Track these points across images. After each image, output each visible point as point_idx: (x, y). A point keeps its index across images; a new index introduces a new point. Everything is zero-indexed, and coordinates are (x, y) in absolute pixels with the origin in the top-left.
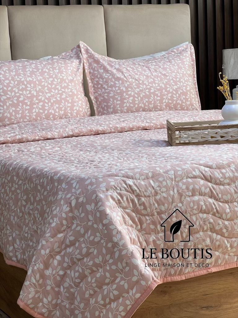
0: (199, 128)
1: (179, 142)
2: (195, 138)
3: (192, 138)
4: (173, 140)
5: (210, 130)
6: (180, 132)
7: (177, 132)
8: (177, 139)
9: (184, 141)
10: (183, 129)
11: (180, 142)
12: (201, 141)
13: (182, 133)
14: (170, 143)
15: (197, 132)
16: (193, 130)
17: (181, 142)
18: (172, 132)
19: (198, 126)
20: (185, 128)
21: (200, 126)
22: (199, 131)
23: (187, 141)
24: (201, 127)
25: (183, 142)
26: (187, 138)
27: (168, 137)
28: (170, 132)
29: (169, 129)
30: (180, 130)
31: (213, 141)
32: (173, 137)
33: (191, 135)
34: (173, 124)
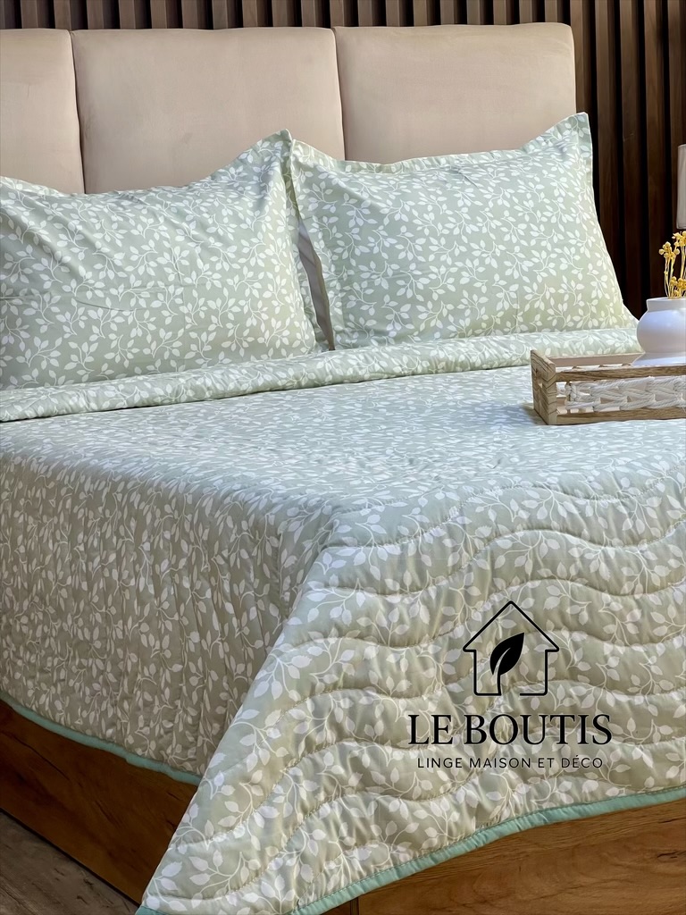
0: (620, 373)
1: (565, 412)
2: (610, 401)
3: (604, 401)
4: (551, 407)
5: (653, 378)
6: (570, 385)
7: (561, 385)
8: (561, 402)
9: (580, 409)
10: (578, 376)
11: (569, 411)
12: (628, 409)
13: (574, 387)
14: (540, 414)
15: (616, 384)
16: (606, 377)
17: (572, 411)
18: (547, 385)
19: (618, 366)
20: (583, 373)
21: (626, 367)
22: (622, 381)
23: (589, 410)
24: (629, 370)
25: (577, 411)
26: (590, 400)
27: (536, 397)
28: (541, 385)
29: (537, 375)
30: (567, 377)
31: (661, 409)
32: (550, 399)
33: (600, 392)
34: (550, 362)
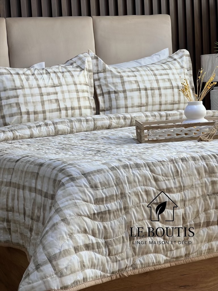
3: (160, 136)
5: (175, 128)
7: (146, 131)
8: (146, 137)
9: (152, 139)
12: (167, 138)
13: (150, 132)
15: (163, 130)
16: (160, 128)
17: (149, 140)
18: (141, 131)
19: (164, 125)
20: (153, 127)
22: (166, 129)
23: (155, 139)
24: (168, 125)
26: (155, 136)
27: (137, 135)
29: (137, 128)
30: (148, 128)
31: (178, 138)
32: (142, 136)
33: (159, 133)
34: (142, 123)
